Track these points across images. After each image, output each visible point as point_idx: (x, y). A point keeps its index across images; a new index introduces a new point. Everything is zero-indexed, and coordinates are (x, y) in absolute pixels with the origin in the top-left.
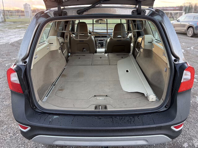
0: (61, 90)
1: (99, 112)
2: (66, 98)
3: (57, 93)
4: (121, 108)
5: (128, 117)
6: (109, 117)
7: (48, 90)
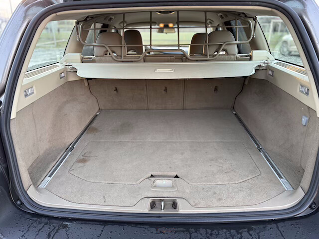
0: (83, 161)
1: (159, 216)
2: (91, 181)
3: (72, 169)
4: (209, 207)
5: (225, 230)
6: (182, 229)
7: (55, 162)
